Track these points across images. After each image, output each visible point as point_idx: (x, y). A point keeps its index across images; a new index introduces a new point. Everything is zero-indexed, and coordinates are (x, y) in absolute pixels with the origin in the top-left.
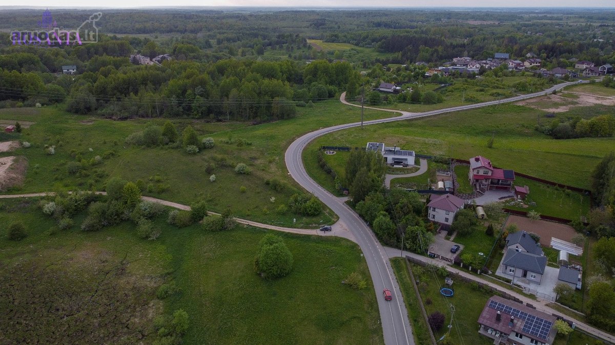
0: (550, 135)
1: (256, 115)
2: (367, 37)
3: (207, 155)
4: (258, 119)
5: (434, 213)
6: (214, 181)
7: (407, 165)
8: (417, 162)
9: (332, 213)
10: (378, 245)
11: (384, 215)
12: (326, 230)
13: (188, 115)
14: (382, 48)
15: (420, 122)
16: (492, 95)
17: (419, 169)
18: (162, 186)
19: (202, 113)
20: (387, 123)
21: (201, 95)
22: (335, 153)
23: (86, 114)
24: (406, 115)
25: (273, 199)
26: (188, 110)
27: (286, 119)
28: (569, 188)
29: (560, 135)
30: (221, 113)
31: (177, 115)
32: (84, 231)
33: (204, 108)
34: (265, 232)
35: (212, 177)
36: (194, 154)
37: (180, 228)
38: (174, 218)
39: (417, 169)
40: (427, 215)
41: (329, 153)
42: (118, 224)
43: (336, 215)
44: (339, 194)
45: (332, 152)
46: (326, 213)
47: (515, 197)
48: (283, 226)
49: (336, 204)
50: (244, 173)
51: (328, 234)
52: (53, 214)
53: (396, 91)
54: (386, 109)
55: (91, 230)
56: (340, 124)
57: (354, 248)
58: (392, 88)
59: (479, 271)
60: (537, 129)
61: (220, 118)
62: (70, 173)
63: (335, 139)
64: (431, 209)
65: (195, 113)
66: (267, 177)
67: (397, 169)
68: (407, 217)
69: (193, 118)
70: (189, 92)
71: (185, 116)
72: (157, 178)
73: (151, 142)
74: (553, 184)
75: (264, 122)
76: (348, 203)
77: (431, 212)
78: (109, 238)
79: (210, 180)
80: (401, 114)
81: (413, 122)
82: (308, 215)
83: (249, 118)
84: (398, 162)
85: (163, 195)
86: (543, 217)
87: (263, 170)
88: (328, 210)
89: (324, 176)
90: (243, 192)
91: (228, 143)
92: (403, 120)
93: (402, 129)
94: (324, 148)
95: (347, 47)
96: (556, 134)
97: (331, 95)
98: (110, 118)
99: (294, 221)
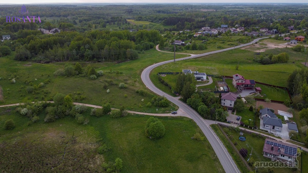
0: (260, 63)
1: (118, 58)
2: (157, 18)
3: (101, 79)
4: (120, 60)
5: (224, 102)
6: (109, 93)
7: (203, 80)
8: (207, 78)
9: (174, 105)
10: (202, 119)
11: (203, 104)
12: (175, 113)
13: (82, 59)
14: (165, 23)
15: (200, 59)
16: (229, 45)
17: (209, 81)
18: (82, 96)
19: (90, 58)
20: (186, 60)
21: (89, 49)
22: (166, 75)
23: (25, 61)
24: (193, 56)
25: (143, 100)
26: (82, 57)
27: (134, 60)
28: (278, 87)
30: (99, 58)
31: (76, 60)
32: (46, 122)
33: (91, 56)
34: (144, 117)
35: (108, 91)
36: (95, 79)
37: (98, 117)
38: (94, 112)
39: (208, 82)
42: (63, 117)
43: (177, 106)
44: (174, 95)
45: (164, 75)
46: (171, 105)
47: (256, 93)
48: (152, 113)
49: (175, 100)
50: (124, 88)
51: (176, 115)
52: (26, 114)
54: (182, 53)
55: (50, 121)
56: (162, 62)
57: (191, 121)
58: (181, 43)
59: (253, 128)
60: (254, 60)
61: (99, 60)
62: (29, 92)
63: (163, 68)
64: (223, 100)
65: (86, 58)
66: (137, 89)
67: (199, 82)
68: (214, 104)
69: (85, 61)
70: (82, 47)
71: (81, 60)
72: (78, 92)
73: (69, 74)
74: (271, 86)
75: (123, 61)
76: (180, 99)
78: (61, 125)
79: (107, 92)
81: (198, 59)
82: (163, 107)
83: (115, 60)
84: (199, 78)
85: (83, 101)
86: (272, 101)
87: (133, 86)
88: (172, 104)
89: (164, 87)
90: (126, 97)
91: (110, 73)
92: (192, 58)
93: (194, 63)
94: (160, 73)
95: (147, 23)
96: (263, 62)
97: (152, 47)
98: (40, 62)
99: (157, 110)
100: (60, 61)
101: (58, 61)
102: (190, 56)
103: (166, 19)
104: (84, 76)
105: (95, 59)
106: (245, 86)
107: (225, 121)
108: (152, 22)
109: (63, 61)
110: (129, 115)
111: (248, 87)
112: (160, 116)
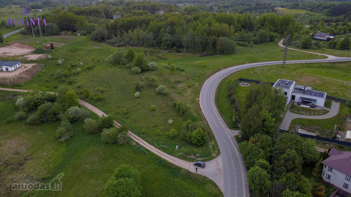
1: (204, 49)
3: (147, 75)
4: (205, 53)
5: (330, 173)
6: (137, 97)
7: (314, 106)
8: (327, 104)
9: (216, 147)
12: (199, 165)
13: (159, 46)
14: (330, 13)
15: (344, 65)
17: (328, 112)
19: (168, 45)
20: (310, 63)
21: (169, 33)
22: (249, 85)
23: (101, 41)
24: (331, 58)
25: (170, 121)
27: (226, 54)
30: (181, 46)
31: (152, 46)
33: (169, 42)
34: (145, 154)
35: (137, 94)
39: (326, 112)
40: (321, 172)
41: (243, 85)
42: (53, 122)
43: (219, 150)
44: (233, 126)
45: (246, 83)
46: (211, 144)
48: (165, 150)
50: (162, 94)
51: (200, 171)
52: (20, 106)
53: (329, 39)
54: (315, 52)
55: (33, 123)
56: (266, 61)
58: (326, 37)
61: (180, 50)
62: (56, 78)
63: (255, 73)
64: (327, 167)
65: (163, 45)
66: (179, 100)
67: (303, 109)
68: (289, 174)
69: (162, 49)
70: (162, 30)
71: (157, 47)
72: (101, 89)
75: (210, 55)
76: (237, 138)
77: (326, 170)
79: (134, 96)
80: (327, 57)
81: (337, 65)
82: (191, 144)
83: (199, 52)
85: (99, 103)
87: (179, 93)
88: (213, 143)
90: (153, 110)
91: (166, 68)
92: (327, 63)
93: (323, 71)
94: (241, 80)
97: (272, 40)
98: (113, 45)
99: (177, 148)
100: (135, 46)
101: (132, 46)
103: (332, 7)
105: (175, 48)
109: (137, 46)
110: (128, 143)
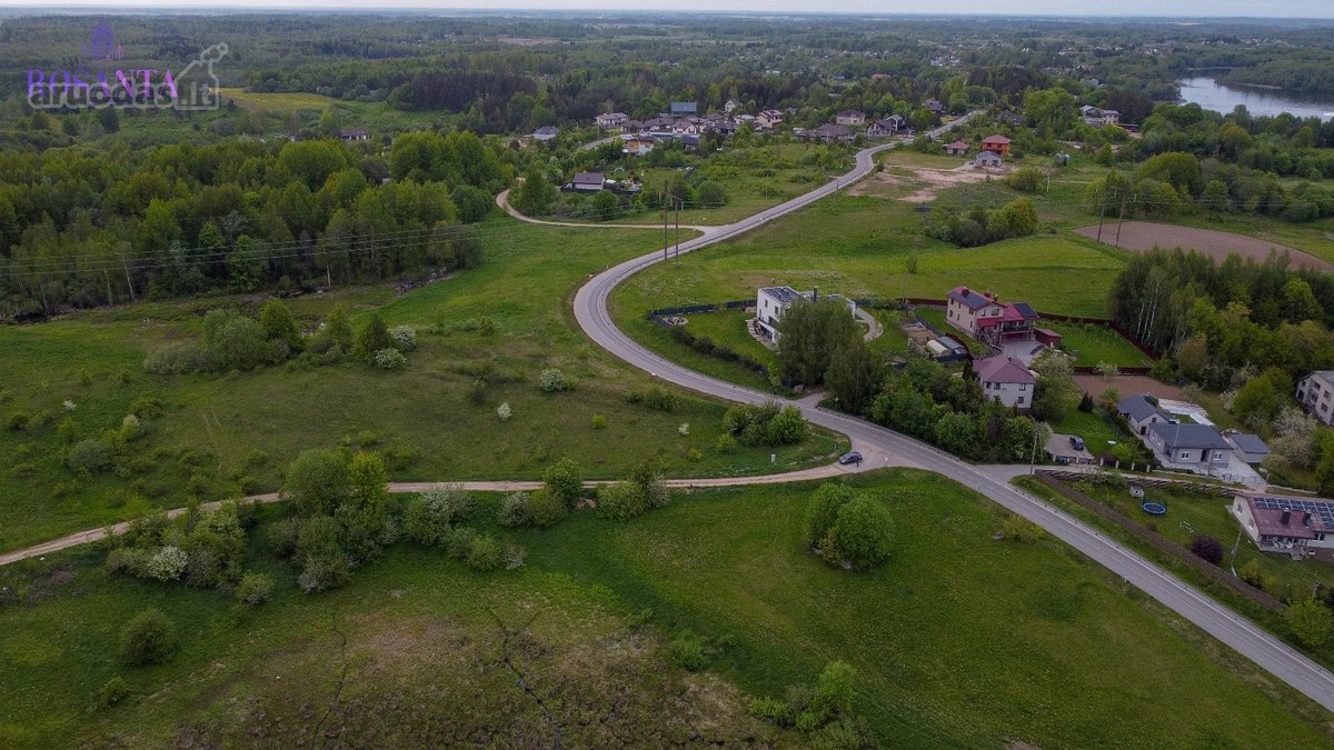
0: (952, 241)
4: (410, 275)
5: (996, 393)
9: (822, 430)
10: (969, 467)
15: (748, 242)
16: (794, 181)
17: (868, 325)
18: (404, 451)
19: (260, 277)
20: (699, 250)
22: (685, 319)
24: (711, 233)
25: (684, 429)
26: (219, 275)
28: (1086, 321)
29: (966, 239)
33: (264, 265)
35: (505, 411)
36: (402, 367)
37: (543, 528)
38: (518, 511)
41: (674, 322)
43: (836, 432)
44: (787, 393)
45: (677, 318)
46: (813, 432)
47: (1046, 347)
50: (565, 389)
52: (184, 576)
53: (616, 189)
54: (650, 225)
57: (933, 477)
58: (603, 183)
59: (1149, 467)
60: (928, 234)
61: (306, 282)
62: (91, 470)
63: (649, 293)
64: (992, 386)
65: (242, 278)
69: (239, 292)
70: (208, 227)
71: (213, 291)
72: (364, 436)
74: (1063, 319)
76: (828, 406)
78: (397, 594)
79: (499, 419)
81: (738, 243)
85: (414, 471)
86: (1123, 371)
87: (590, 376)
89: (720, 367)
90: (599, 427)
91: (441, 333)
92: (719, 244)
93: (739, 260)
94: (656, 313)
96: (960, 239)
99: (773, 460)
100: (103, 302)
101: (87, 305)
102: (700, 234)
103: (406, 84)
104: (335, 362)
105: (285, 280)
106: (1005, 330)
107: (1048, 459)
108: (337, 95)
109: (116, 302)
110: (677, 496)
111: (1014, 330)
112: (808, 481)
